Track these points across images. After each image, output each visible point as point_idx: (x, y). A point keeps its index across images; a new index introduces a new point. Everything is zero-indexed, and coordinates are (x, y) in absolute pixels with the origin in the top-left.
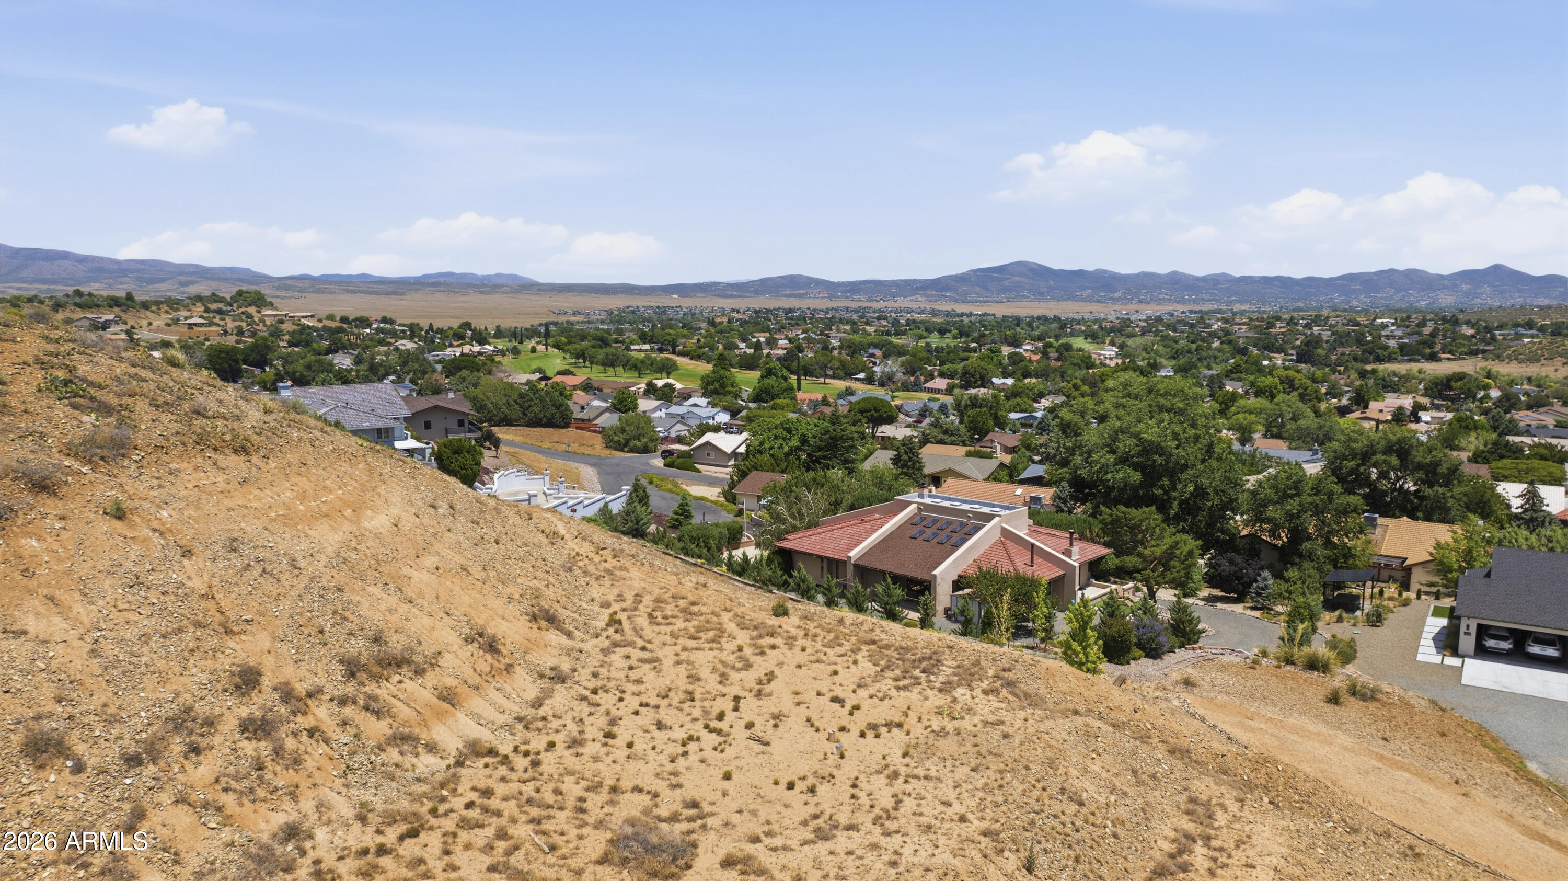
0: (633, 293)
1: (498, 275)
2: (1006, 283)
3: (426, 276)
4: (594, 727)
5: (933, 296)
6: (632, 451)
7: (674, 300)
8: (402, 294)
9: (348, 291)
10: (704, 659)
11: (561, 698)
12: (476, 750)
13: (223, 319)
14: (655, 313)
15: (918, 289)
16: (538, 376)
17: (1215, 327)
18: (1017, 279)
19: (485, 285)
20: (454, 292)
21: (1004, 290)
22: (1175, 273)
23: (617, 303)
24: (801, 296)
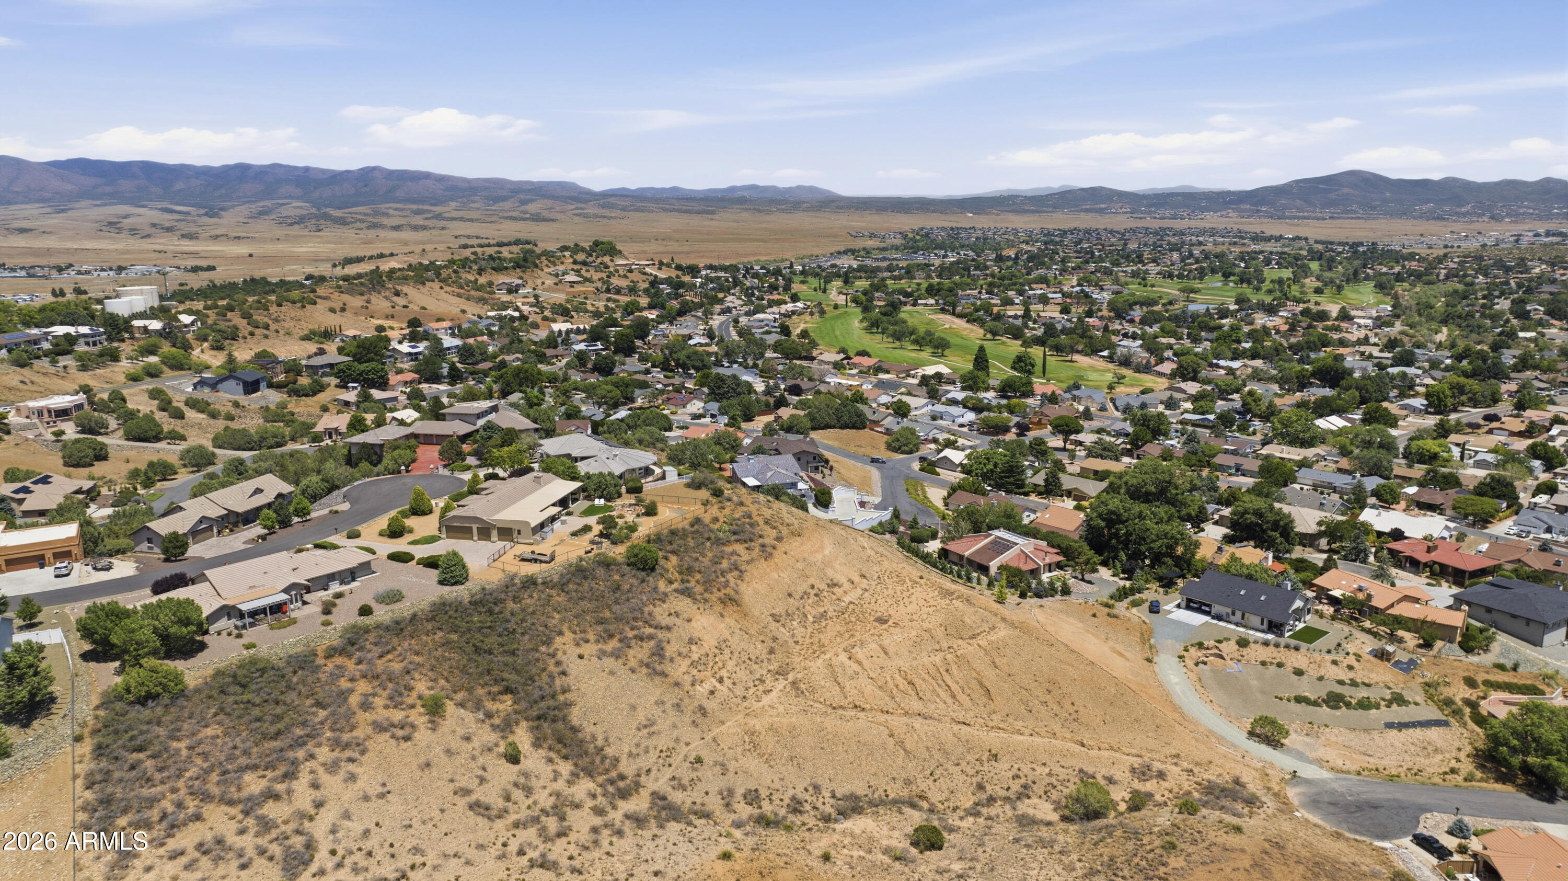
0: (928, 211)
1: (799, 188)
2: (1333, 196)
3: (733, 189)
4: (873, 601)
5: (1248, 211)
6: (903, 453)
7: (967, 220)
8: (712, 213)
9: (665, 210)
10: (899, 588)
11: (866, 594)
12: (851, 603)
13: (588, 271)
14: (949, 235)
15: (1231, 202)
16: (842, 356)
17: (1537, 270)
18: (1346, 190)
19: (784, 201)
20: (760, 211)
21: (1331, 204)
22: (1548, 180)
23: (911, 223)
24: (1101, 211)
